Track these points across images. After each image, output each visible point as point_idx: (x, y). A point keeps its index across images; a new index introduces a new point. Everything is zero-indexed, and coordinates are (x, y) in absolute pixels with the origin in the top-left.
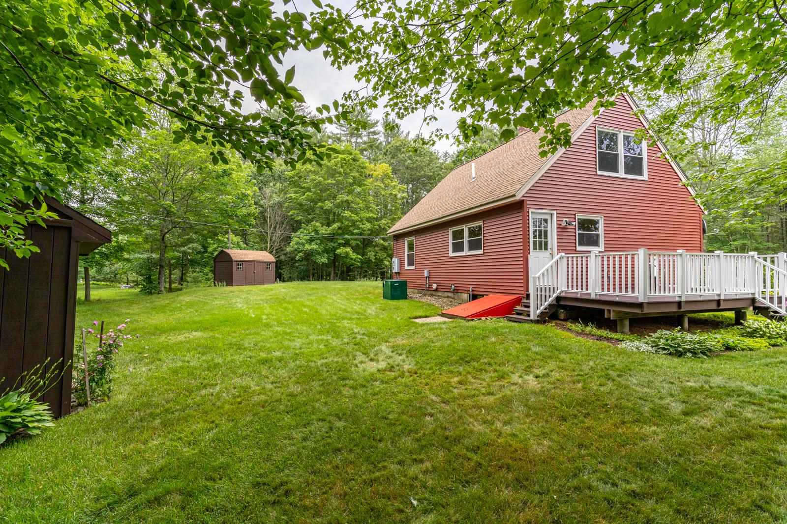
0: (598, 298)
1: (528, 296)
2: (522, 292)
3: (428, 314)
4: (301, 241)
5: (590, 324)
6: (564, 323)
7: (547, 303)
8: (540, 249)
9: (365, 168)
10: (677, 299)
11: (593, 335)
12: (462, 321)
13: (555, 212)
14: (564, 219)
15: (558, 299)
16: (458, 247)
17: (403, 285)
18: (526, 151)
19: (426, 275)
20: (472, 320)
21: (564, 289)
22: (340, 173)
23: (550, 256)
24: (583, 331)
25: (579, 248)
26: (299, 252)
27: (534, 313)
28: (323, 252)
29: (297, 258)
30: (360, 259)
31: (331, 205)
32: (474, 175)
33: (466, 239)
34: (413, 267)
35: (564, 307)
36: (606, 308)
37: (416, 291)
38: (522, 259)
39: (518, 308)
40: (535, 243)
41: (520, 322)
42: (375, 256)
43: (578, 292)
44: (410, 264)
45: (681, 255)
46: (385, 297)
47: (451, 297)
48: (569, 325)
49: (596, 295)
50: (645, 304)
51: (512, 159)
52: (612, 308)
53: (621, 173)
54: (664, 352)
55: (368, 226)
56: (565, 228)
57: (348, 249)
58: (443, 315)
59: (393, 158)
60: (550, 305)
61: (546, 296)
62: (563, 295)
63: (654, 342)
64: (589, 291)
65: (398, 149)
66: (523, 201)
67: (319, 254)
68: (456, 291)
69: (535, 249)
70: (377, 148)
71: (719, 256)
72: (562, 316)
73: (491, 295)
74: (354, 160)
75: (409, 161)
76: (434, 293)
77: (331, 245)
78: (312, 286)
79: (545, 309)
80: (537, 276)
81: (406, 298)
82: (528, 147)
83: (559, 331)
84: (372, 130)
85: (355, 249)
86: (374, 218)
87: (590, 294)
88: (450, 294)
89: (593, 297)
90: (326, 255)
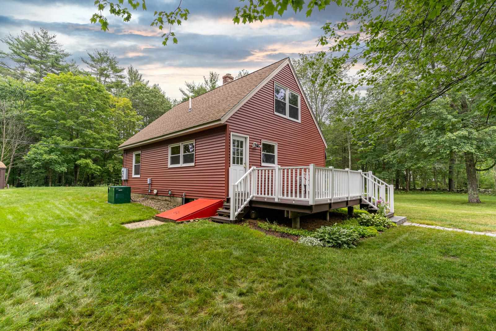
0: (280, 201)
1: (228, 200)
2: (224, 197)
3: (142, 218)
4: (39, 152)
5: (274, 222)
6: (254, 221)
7: (242, 206)
8: (238, 163)
9: (109, 98)
10: (329, 202)
11: (277, 232)
12: (173, 224)
13: (248, 136)
14: (254, 143)
15: (251, 202)
16: (175, 160)
17: (127, 191)
18: (228, 93)
19: (148, 183)
20: (182, 223)
21: (255, 195)
22: (84, 99)
23: (244, 169)
24: (270, 228)
25: (263, 164)
26: (36, 161)
27: (233, 214)
28: (63, 162)
29: (34, 166)
30: (100, 169)
31: (73, 123)
32: (190, 107)
33: (182, 154)
34: (139, 176)
35: (255, 209)
36: (286, 209)
37: (141, 195)
38: (224, 170)
39: (221, 210)
40: (234, 158)
41: (222, 223)
42: (113, 167)
43: (266, 197)
44: (136, 173)
45: (331, 170)
46: (109, 201)
47: (168, 201)
48: (260, 223)
49: (279, 199)
50: (313, 206)
51: (218, 98)
52: (290, 210)
53: (287, 116)
54: (329, 245)
55: (108, 143)
56: (254, 149)
57: (89, 161)
58: (157, 218)
59: (133, 96)
60: (245, 208)
61: (242, 200)
62: (254, 199)
63: (321, 236)
64: (273, 196)
65: (138, 90)
66: (226, 125)
67: (59, 163)
68: (172, 195)
69: (234, 163)
70: (123, 87)
71: (347, 172)
72: (253, 216)
73: (200, 199)
74: (98, 90)
75: (146, 99)
76: (155, 197)
77: (71, 156)
78: (41, 191)
79: (242, 211)
80: (236, 184)
81: (129, 202)
82: (230, 91)
83: (253, 230)
84: (119, 74)
85: (95, 161)
86: (115, 138)
87: (274, 199)
88: (167, 198)
89: (276, 200)
90: (66, 165)
